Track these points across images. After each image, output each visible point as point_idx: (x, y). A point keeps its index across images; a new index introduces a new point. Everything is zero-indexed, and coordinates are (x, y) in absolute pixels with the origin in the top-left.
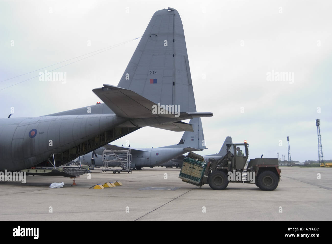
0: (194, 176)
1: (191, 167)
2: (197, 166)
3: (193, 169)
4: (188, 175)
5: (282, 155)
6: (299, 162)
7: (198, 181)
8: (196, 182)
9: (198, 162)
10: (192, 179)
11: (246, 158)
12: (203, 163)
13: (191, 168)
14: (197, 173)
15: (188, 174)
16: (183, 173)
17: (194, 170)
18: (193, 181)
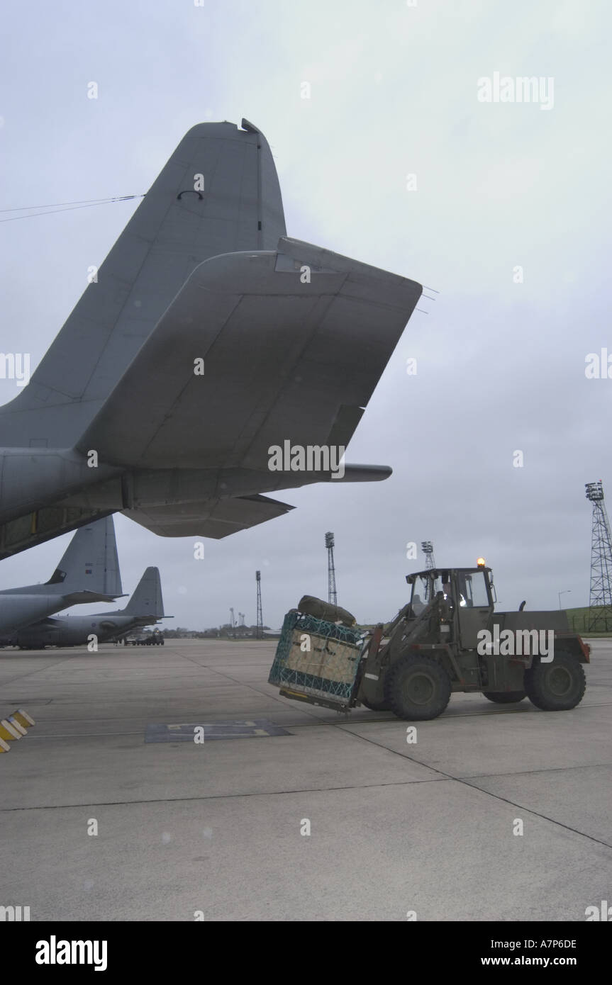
0: (331, 679)
1: (320, 647)
2: (341, 643)
3: (327, 655)
4: (311, 677)
5: (240, 614)
6: (269, 629)
7: (344, 692)
8: (338, 697)
9: (342, 629)
10: (325, 690)
11: (487, 612)
12: (360, 634)
13: (320, 650)
14: (340, 667)
15: (311, 672)
16: (294, 668)
17: (330, 658)
18: (327, 695)
